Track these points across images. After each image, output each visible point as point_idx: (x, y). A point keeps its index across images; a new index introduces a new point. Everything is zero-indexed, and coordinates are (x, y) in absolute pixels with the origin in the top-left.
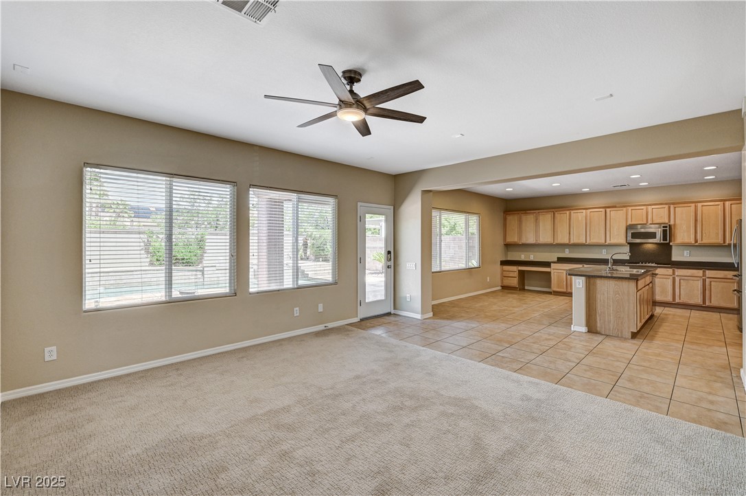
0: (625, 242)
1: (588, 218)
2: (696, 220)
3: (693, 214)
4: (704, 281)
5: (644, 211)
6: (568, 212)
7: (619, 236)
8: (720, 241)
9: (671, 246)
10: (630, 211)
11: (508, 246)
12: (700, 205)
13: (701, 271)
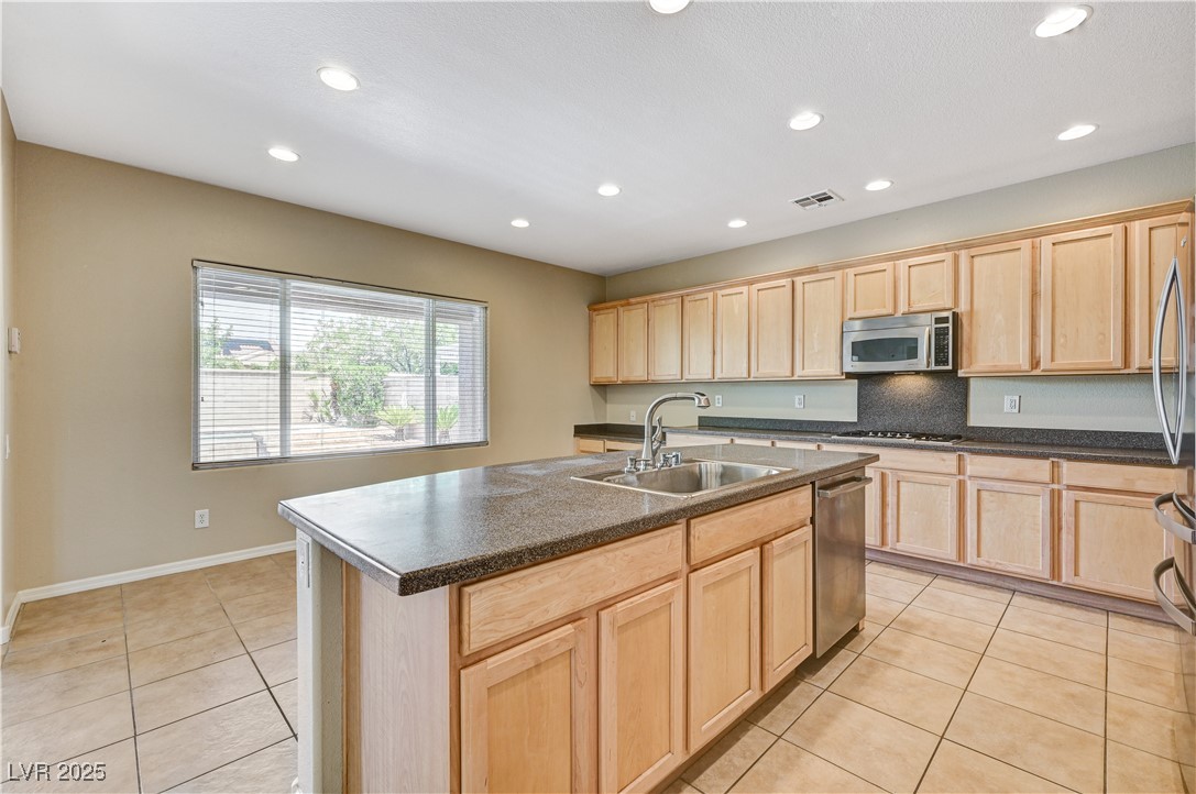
0: (838, 373)
1: (754, 308)
2: (1035, 294)
3: (1026, 274)
4: (1055, 498)
5: (888, 276)
6: (710, 295)
7: (826, 357)
8: (1113, 359)
9: (966, 380)
10: (851, 278)
11: (602, 388)
12: (1046, 241)
13: (1046, 465)
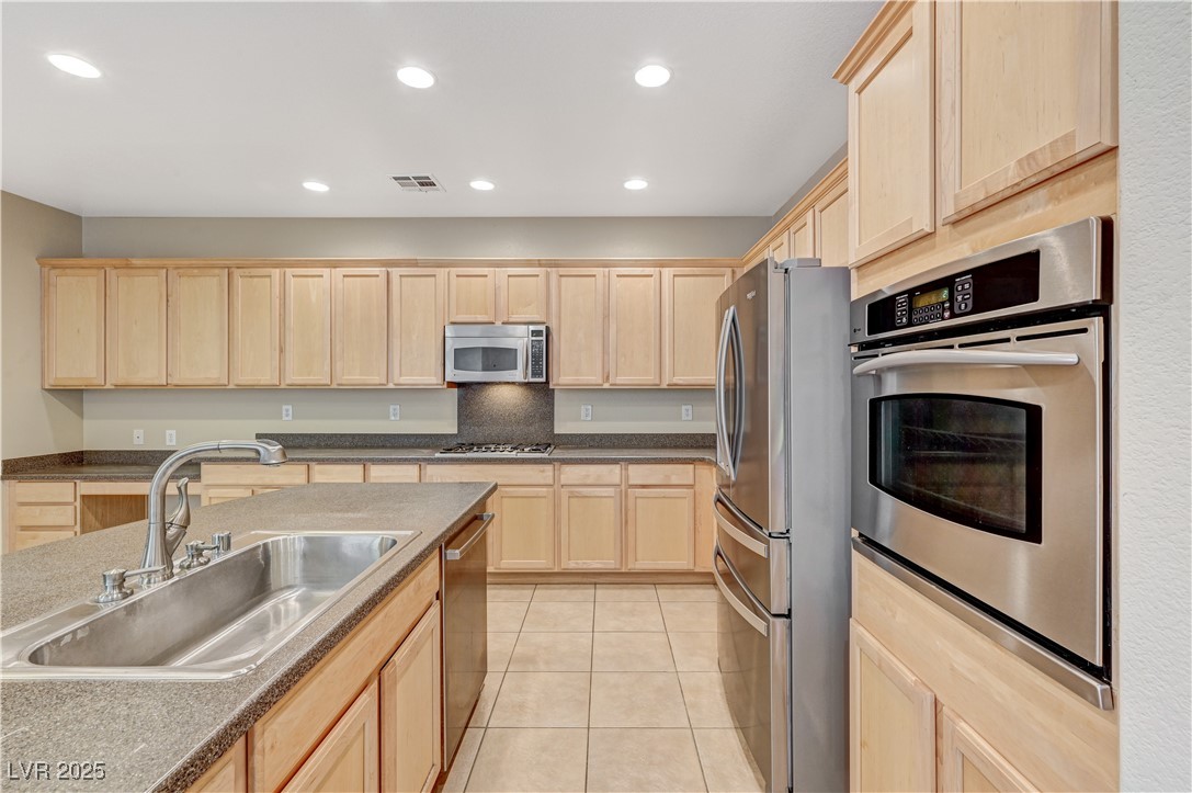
0: (440, 381)
1: (338, 298)
2: (605, 317)
3: (598, 297)
5: (489, 282)
6: (276, 272)
7: (423, 368)
8: (652, 375)
9: (553, 390)
12: (613, 273)
